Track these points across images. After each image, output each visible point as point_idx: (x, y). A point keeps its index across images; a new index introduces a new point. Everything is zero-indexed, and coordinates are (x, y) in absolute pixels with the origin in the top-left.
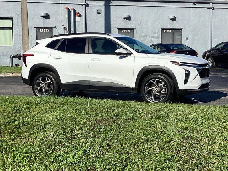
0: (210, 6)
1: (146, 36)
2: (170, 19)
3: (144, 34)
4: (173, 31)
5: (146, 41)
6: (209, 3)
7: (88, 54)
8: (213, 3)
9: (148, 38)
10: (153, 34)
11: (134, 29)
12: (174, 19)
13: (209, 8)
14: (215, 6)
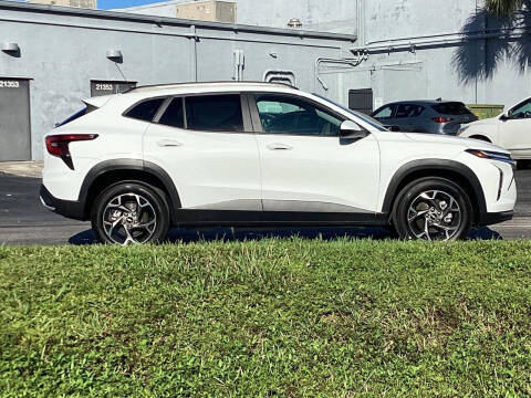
0: (191, 31)
1: (58, 97)
2: (110, 58)
3: (52, 93)
4: (117, 86)
5: (59, 108)
6: (189, 26)
7: (254, 133)
8: (197, 27)
9: (63, 102)
10: (73, 94)
11: (28, 80)
12: (118, 59)
13: (189, 37)
14: (201, 33)
